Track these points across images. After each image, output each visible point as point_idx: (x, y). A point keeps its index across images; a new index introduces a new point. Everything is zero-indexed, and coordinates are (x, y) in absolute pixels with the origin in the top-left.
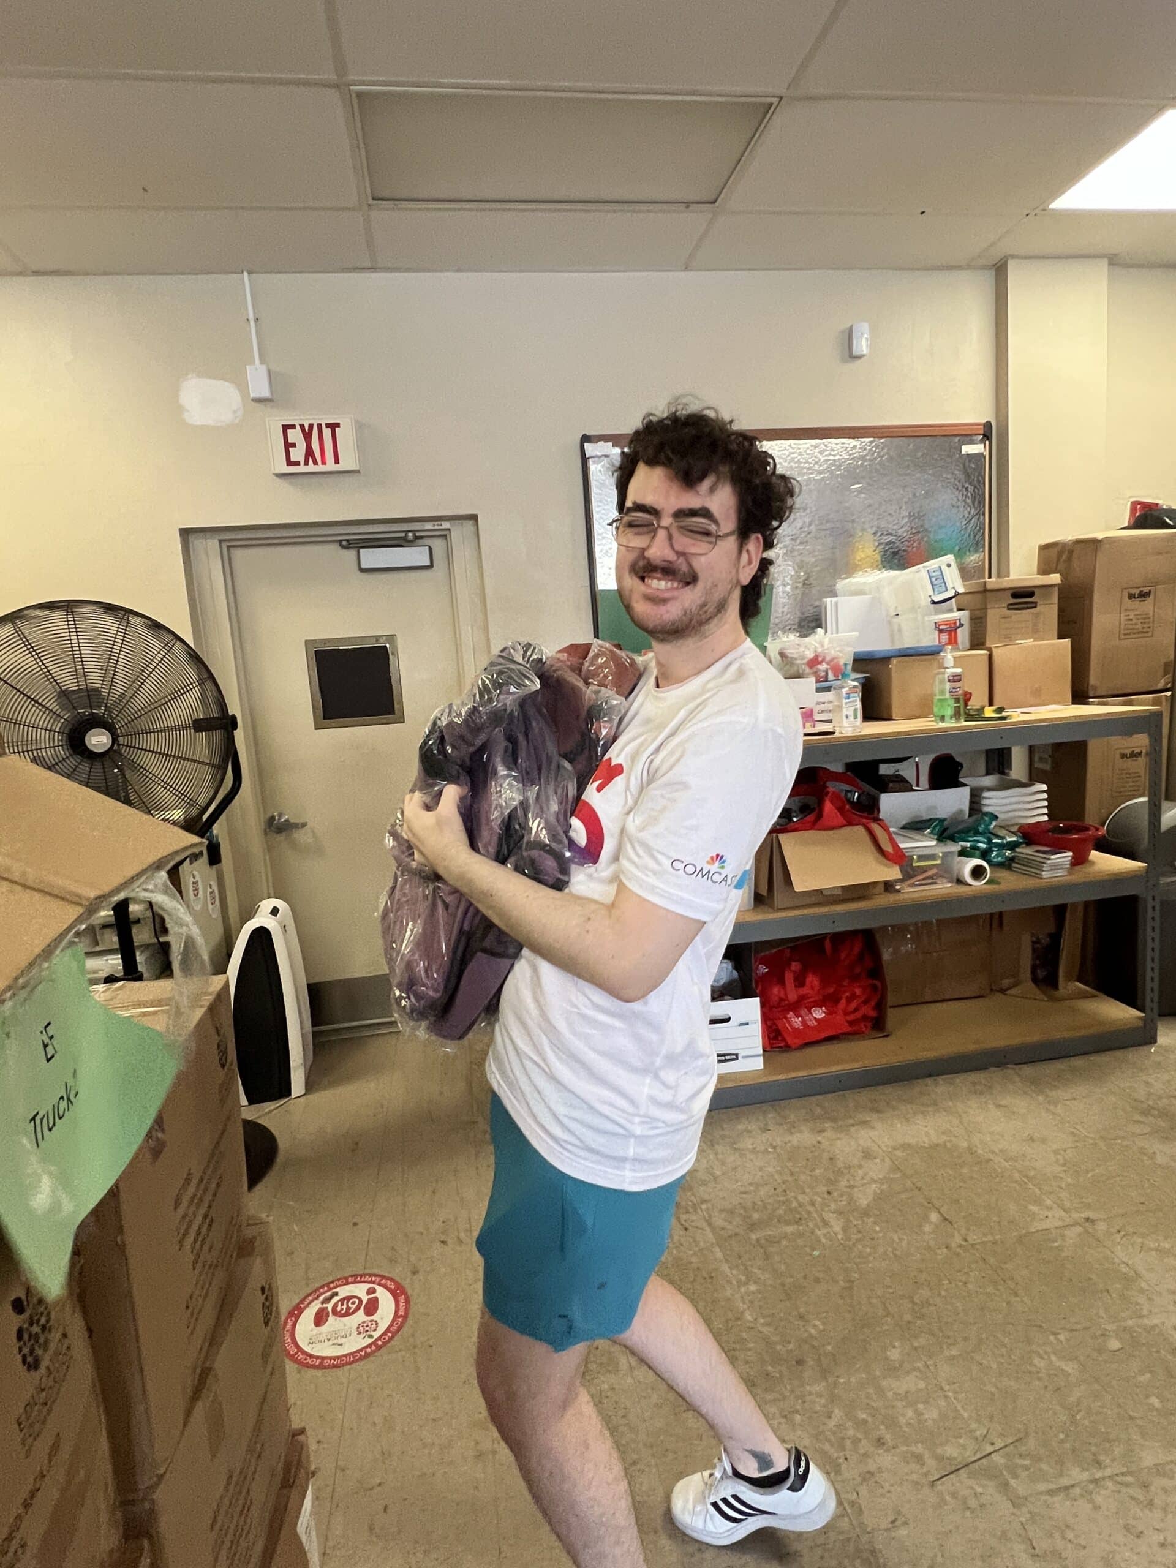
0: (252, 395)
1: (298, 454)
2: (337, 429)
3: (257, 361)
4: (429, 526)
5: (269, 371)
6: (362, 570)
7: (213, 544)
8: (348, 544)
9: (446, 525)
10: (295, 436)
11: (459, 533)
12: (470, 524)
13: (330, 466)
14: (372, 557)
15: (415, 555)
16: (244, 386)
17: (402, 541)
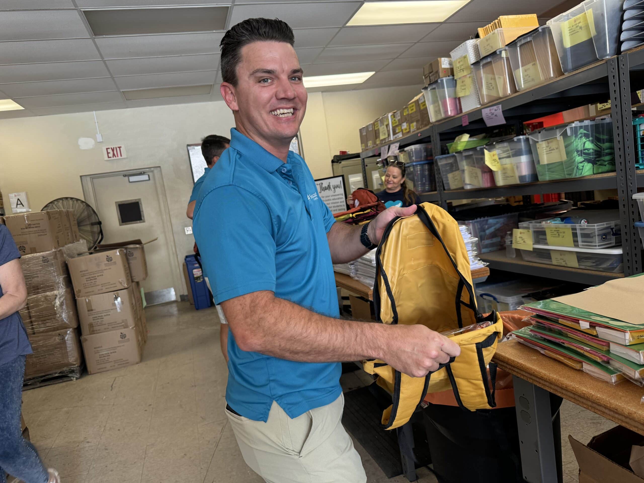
0: (98, 141)
1: (111, 155)
2: (121, 149)
3: (99, 133)
4: (148, 170)
5: (102, 135)
6: (130, 182)
7: (88, 178)
8: (125, 176)
9: (152, 169)
10: (110, 151)
11: (156, 171)
12: (159, 168)
13: (120, 157)
14: (132, 179)
15: (145, 177)
16: (95, 139)
17: (140, 174)
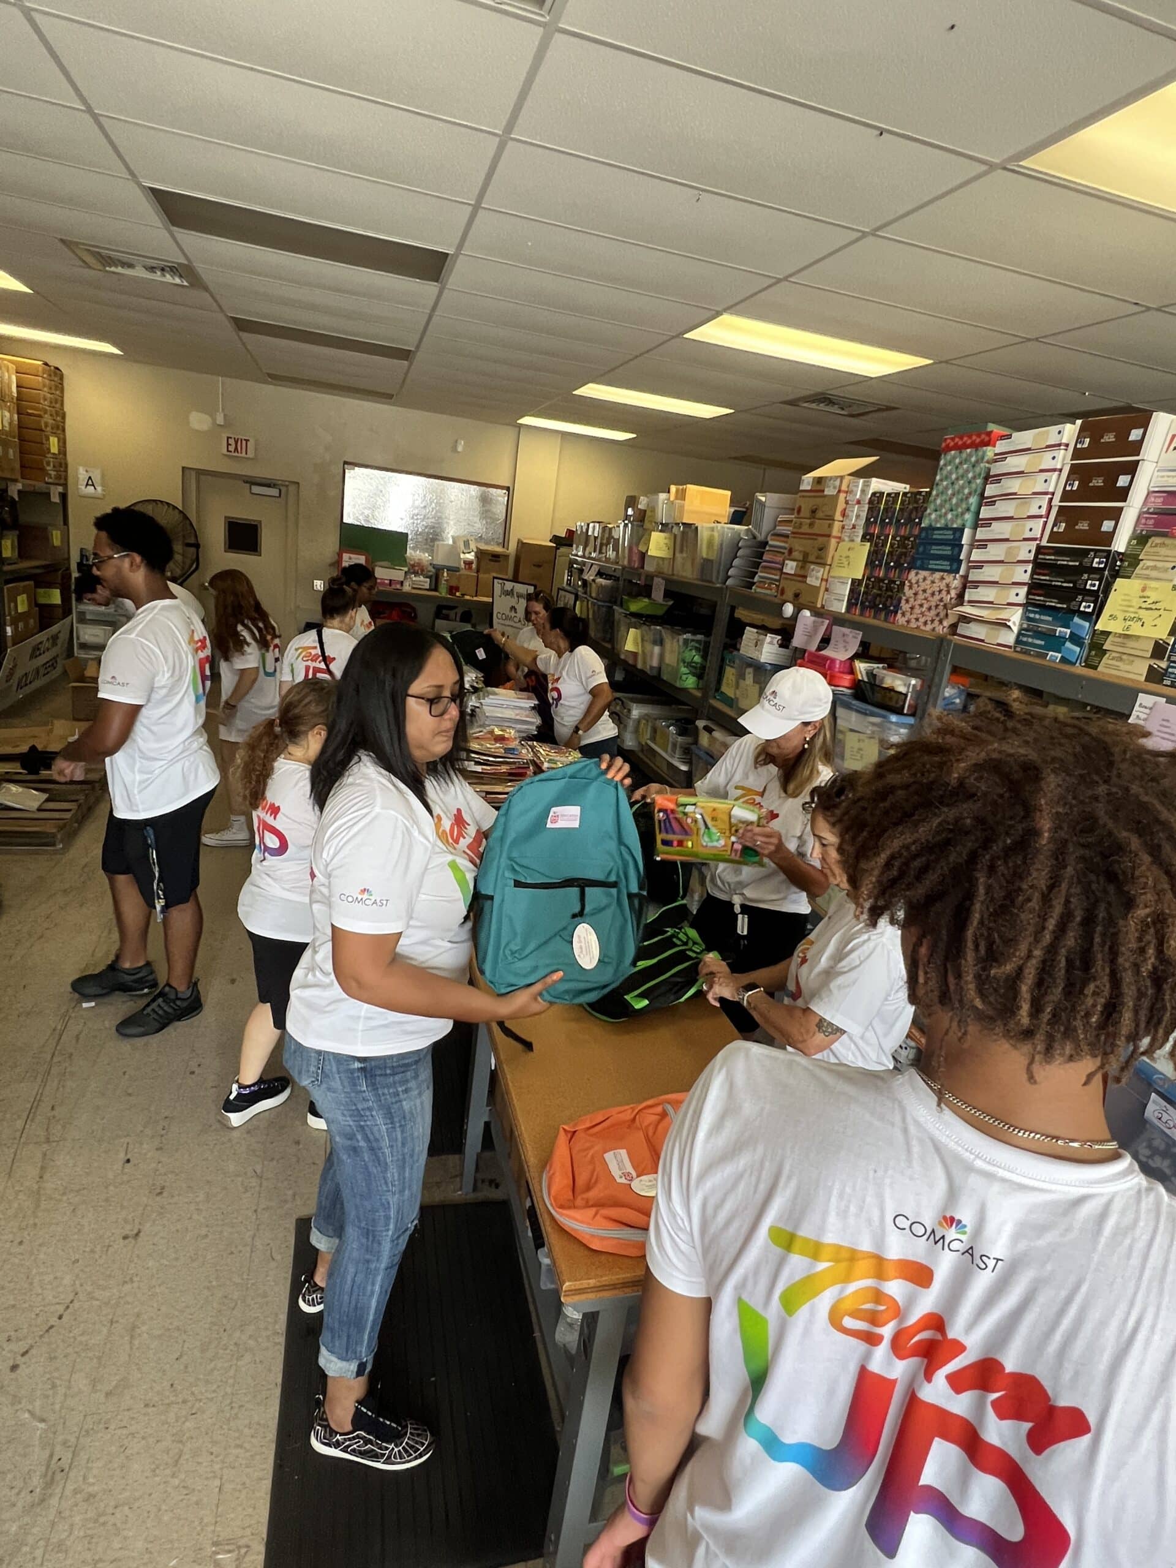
0: (217, 423)
1: (232, 448)
2: (248, 443)
3: (220, 411)
4: (280, 482)
5: (225, 416)
6: (252, 493)
7: (193, 473)
8: (247, 482)
9: (287, 484)
10: (232, 441)
11: (292, 488)
12: (296, 486)
13: (244, 455)
14: (256, 489)
15: (274, 492)
16: (213, 416)
17: (269, 486)
